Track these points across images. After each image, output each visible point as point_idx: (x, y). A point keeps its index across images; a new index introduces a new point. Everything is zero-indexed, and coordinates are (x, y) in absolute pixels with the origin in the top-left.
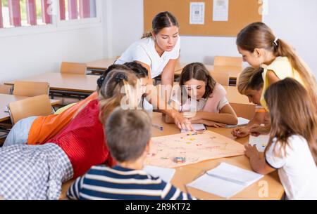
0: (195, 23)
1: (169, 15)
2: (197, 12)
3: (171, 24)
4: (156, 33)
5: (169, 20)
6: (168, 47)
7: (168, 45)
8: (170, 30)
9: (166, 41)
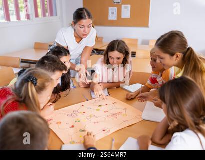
0: (112, 19)
1: (86, 10)
2: (113, 13)
3: (87, 17)
4: (75, 23)
5: (86, 14)
6: (84, 35)
7: (84, 33)
8: (85, 22)
9: (82, 30)
